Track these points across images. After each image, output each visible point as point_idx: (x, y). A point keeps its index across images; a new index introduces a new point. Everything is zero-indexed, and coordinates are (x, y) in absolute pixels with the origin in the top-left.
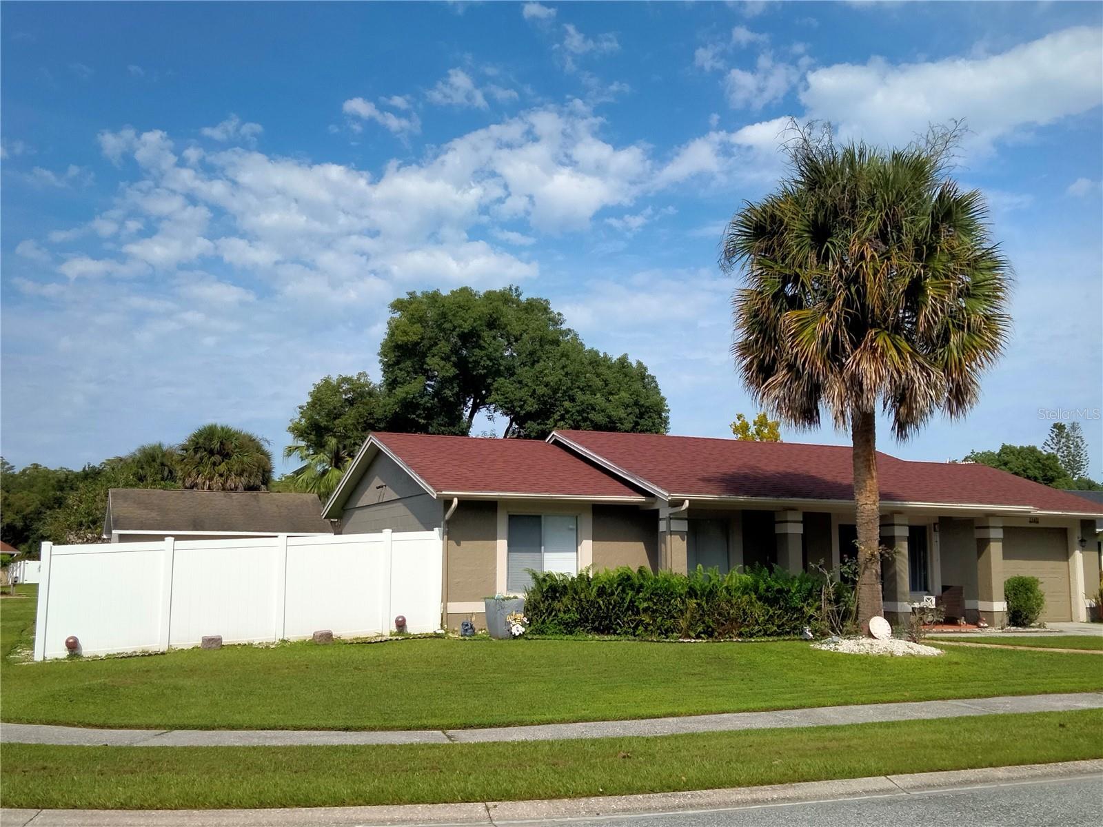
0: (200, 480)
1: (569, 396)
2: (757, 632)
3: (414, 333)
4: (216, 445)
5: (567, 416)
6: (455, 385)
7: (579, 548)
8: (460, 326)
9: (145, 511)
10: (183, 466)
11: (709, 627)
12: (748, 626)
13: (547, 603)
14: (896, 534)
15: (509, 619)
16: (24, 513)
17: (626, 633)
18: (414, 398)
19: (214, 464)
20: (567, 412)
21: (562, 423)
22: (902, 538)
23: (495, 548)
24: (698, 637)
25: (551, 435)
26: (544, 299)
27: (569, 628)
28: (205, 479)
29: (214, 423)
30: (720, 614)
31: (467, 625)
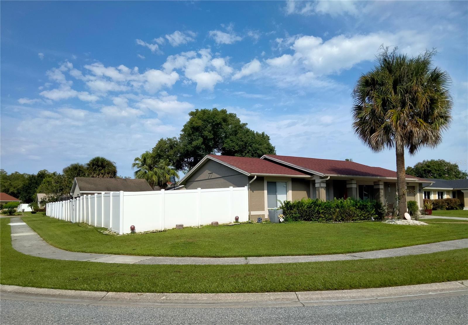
0: (95, 175)
1: (250, 145)
2: (358, 219)
3: (200, 123)
4: (100, 163)
5: (250, 152)
6: (212, 141)
7: (288, 193)
8: (216, 121)
9: (89, 185)
10: (88, 171)
11: (343, 218)
12: (355, 217)
13: (288, 211)
14: (380, 188)
15: (279, 216)
16: (17, 188)
17: (315, 220)
18: (200, 145)
19: (100, 170)
20: (250, 150)
21: (248, 154)
22: (382, 189)
23: (264, 193)
24: (339, 221)
25: (263, 156)
26: (234, 113)
27: (296, 219)
28: (97, 175)
29: (98, 157)
30: (346, 213)
31: (260, 219)
